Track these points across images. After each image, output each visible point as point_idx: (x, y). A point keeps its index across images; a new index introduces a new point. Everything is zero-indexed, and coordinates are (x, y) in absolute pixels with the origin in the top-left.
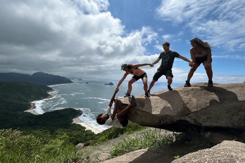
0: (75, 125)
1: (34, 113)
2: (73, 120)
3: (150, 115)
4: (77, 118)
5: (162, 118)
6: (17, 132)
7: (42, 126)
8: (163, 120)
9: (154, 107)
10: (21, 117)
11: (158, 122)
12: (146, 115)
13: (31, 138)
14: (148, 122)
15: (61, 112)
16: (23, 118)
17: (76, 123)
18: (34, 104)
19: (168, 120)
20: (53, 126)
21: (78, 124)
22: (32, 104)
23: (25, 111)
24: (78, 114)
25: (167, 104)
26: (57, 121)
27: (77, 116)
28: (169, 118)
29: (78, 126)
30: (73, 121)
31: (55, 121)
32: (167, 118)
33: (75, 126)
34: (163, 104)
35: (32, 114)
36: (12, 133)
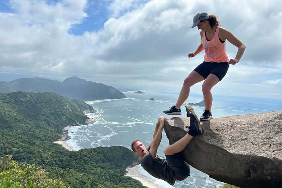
0: (130, 180)
1: (67, 148)
2: (126, 170)
3: (225, 155)
4: (134, 167)
5: (251, 164)
6: (41, 172)
7: (78, 171)
8: (255, 170)
9: (237, 139)
10: (50, 151)
11: (243, 173)
12: (217, 155)
13: (59, 184)
14: (222, 169)
15: (106, 151)
16: (53, 152)
17: (133, 178)
18: (66, 131)
19: (267, 170)
20: (94, 174)
21: (136, 180)
22: (64, 131)
23: (55, 142)
24: (136, 160)
25: (272, 136)
26: (100, 166)
27: (133, 164)
28: (269, 166)
29: (135, 184)
30: (127, 172)
31: (97, 166)
32: (264, 167)
33: (130, 182)
34: (262, 134)
35: (63, 149)
36: (36, 170)
